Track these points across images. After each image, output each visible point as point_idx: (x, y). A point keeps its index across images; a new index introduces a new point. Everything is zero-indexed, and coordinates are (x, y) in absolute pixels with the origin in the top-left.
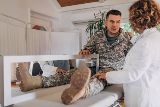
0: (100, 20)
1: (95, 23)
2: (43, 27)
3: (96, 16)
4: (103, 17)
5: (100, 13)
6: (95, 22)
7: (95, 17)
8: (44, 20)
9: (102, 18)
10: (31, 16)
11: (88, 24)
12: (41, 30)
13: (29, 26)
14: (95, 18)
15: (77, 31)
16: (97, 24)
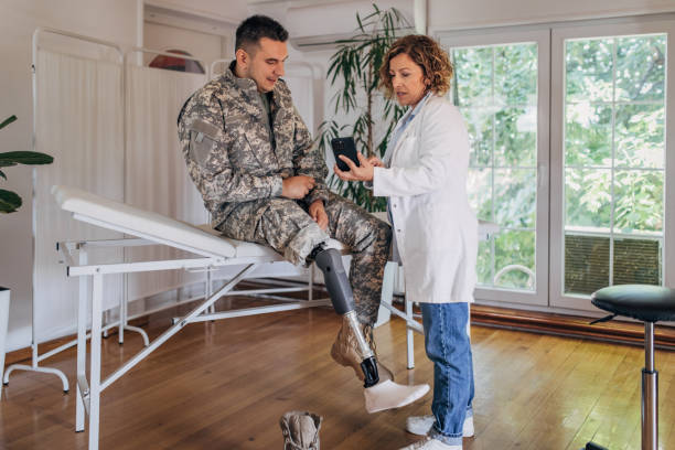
0: (375, 38)
1: (361, 48)
2: (197, 63)
3: (363, 23)
4: (390, 27)
5: (378, 12)
6: (362, 43)
7: (361, 27)
8: (195, 31)
9: (387, 30)
10: (146, 22)
11: (337, 51)
12: (190, 71)
13: (139, 59)
14: (360, 30)
15: (306, 72)
16: (367, 49)
